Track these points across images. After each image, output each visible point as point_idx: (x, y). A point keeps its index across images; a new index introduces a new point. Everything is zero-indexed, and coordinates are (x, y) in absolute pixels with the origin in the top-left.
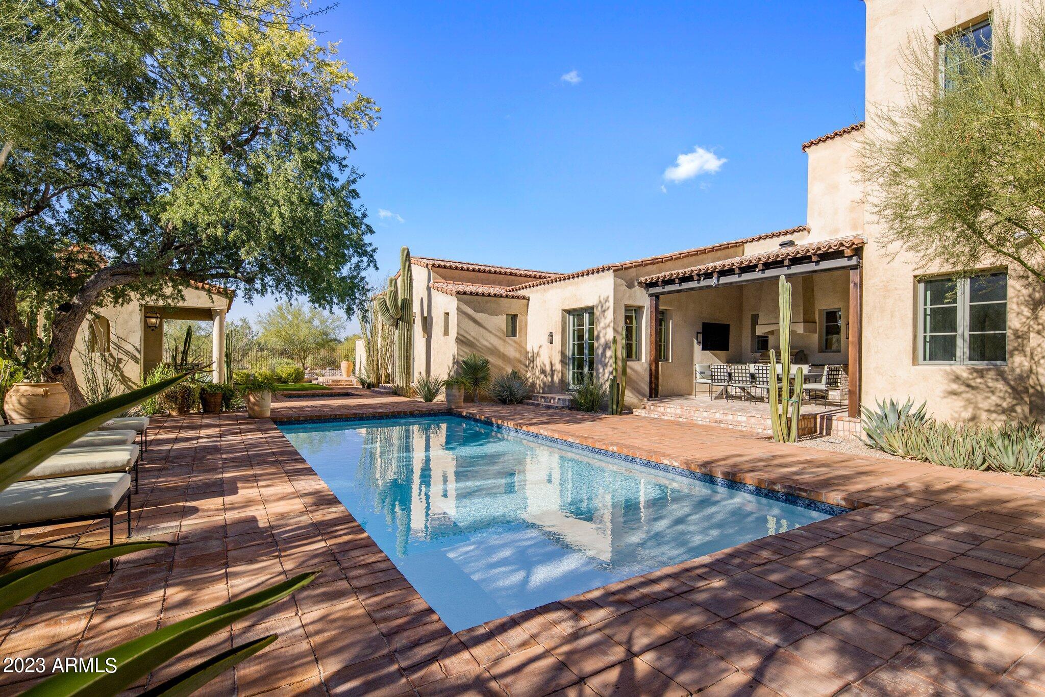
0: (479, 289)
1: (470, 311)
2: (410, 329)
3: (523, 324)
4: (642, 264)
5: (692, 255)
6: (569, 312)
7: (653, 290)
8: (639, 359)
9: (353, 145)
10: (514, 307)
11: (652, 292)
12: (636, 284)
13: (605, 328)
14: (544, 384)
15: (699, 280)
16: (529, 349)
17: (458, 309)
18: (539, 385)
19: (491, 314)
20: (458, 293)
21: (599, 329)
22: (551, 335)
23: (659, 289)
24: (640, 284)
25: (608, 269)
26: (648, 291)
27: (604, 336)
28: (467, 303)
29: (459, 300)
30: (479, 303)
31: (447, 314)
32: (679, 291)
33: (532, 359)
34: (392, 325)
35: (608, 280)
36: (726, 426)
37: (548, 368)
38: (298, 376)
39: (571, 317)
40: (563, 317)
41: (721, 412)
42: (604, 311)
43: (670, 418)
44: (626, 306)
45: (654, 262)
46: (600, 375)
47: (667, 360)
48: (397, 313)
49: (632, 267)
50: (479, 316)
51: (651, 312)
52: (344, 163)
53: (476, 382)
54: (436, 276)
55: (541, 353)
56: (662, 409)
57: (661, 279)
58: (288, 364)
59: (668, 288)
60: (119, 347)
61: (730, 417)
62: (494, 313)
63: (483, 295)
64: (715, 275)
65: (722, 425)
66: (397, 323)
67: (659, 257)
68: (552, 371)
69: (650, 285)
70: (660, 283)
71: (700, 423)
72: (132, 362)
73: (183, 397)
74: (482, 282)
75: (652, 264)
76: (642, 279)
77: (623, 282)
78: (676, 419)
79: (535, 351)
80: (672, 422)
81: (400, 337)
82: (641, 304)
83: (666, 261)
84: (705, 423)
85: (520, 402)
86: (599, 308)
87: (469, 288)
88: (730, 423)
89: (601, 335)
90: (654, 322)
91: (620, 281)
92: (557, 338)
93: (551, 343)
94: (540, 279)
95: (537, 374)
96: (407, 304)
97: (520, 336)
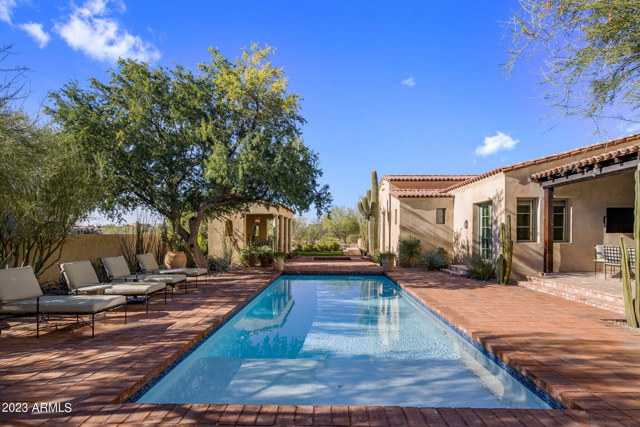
0: (416, 193)
1: (409, 208)
2: (377, 220)
3: (450, 214)
4: (535, 163)
5: (596, 149)
6: (479, 205)
7: (545, 184)
8: (535, 241)
9: (305, 121)
10: (443, 203)
11: (546, 185)
12: (529, 180)
13: (501, 214)
14: (464, 256)
15: (583, 172)
16: (455, 230)
17: (401, 206)
18: (461, 257)
19: (425, 210)
20: (400, 197)
21: (496, 215)
22: (466, 222)
23: (550, 183)
24: (533, 179)
25: (501, 171)
26: (541, 184)
27: (500, 220)
28: (407, 203)
29: (401, 201)
30: (416, 202)
31: (396, 210)
32: (567, 183)
33: (457, 238)
34: (366, 219)
35: (501, 179)
36: (590, 304)
37: (466, 244)
38: (336, 247)
39: (481, 208)
40: (474, 209)
41: (590, 290)
42: (500, 201)
43: (544, 292)
44: (518, 198)
45: (549, 160)
46: (498, 251)
47: (568, 241)
48: (368, 211)
49: (524, 167)
50: (415, 211)
51: (545, 202)
52: (300, 132)
53: (412, 254)
54: (394, 186)
55: (462, 234)
56: (542, 283)
57: (549, 174)
58: (332, 240)
59: (557, 181)
60: (237, 234)
61: (599, 296)
62: (427, 209)
63: (418, 196)
64: (596, 166)
65: (586, 303)
66: (369, 217)
67: (555, 155)
68: (468, 247)
69: (542, 180)
70: (549, 178)
71: (568, 298)
72: (241, 241)
73: (250, 258)
74: (426, 188)
75: (547, 161)
76: (534, 176)
77: (515, 179)
78: (549, 293)
79: (459, 232)
80: (544, 295)
81: (371, 225)
82: (535, 196)
83: (563, 158)
84: (572, 299)
85: (438, 269)
86: (497, 199)
87: (408, 193)
88: (594, 301)
89: (499, 220)
90: (547, 210)
91: (511, 179)
92: (470, 225)
93: (467, 228)
94: (462, 182)
95: (460, 249)
96: (375, 205)
97: (448, 223)
